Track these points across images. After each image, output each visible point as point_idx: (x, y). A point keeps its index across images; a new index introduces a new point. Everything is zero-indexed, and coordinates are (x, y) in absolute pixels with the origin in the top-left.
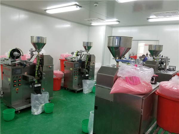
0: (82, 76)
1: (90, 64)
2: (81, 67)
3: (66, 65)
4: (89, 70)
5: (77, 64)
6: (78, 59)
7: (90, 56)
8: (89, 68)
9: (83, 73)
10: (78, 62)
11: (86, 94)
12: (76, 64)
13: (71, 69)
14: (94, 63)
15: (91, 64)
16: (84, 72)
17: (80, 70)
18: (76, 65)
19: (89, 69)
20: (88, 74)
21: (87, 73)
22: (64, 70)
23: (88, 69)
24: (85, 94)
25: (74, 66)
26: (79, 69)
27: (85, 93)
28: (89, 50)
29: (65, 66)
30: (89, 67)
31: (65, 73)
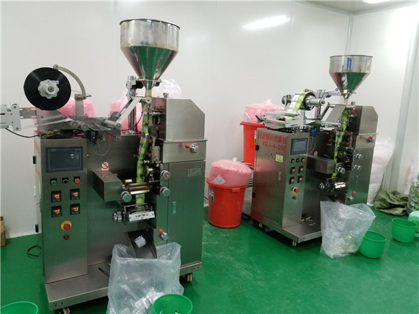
0: (319, 188)
1: (354, 141)
2: (316, 153)
3: (260, 143)
4: (348, 166)
5: (302, 140)
6: (309, 122)
7: (359, 111)
8: (351, 158)
9: (324, 177)
10: (307, 135)
11: (335, 258)
12: (298, 140)
13: (279, 158)
14: (370, 140)
15: (360, 144)
16: (328, 172)
17: (311, 163)
18: (299, 146)
19: (350, 164)
20: (345, 180)
21: (340, 178)
22: (252, 161)
23: (347, 160)
24: (328, 258)
25: (289, 148)
26: (309, 158)
27: (331, 253)
28: (354, 89)
29: (257, 148)
30: (350, 154)
31: (258, 169)
